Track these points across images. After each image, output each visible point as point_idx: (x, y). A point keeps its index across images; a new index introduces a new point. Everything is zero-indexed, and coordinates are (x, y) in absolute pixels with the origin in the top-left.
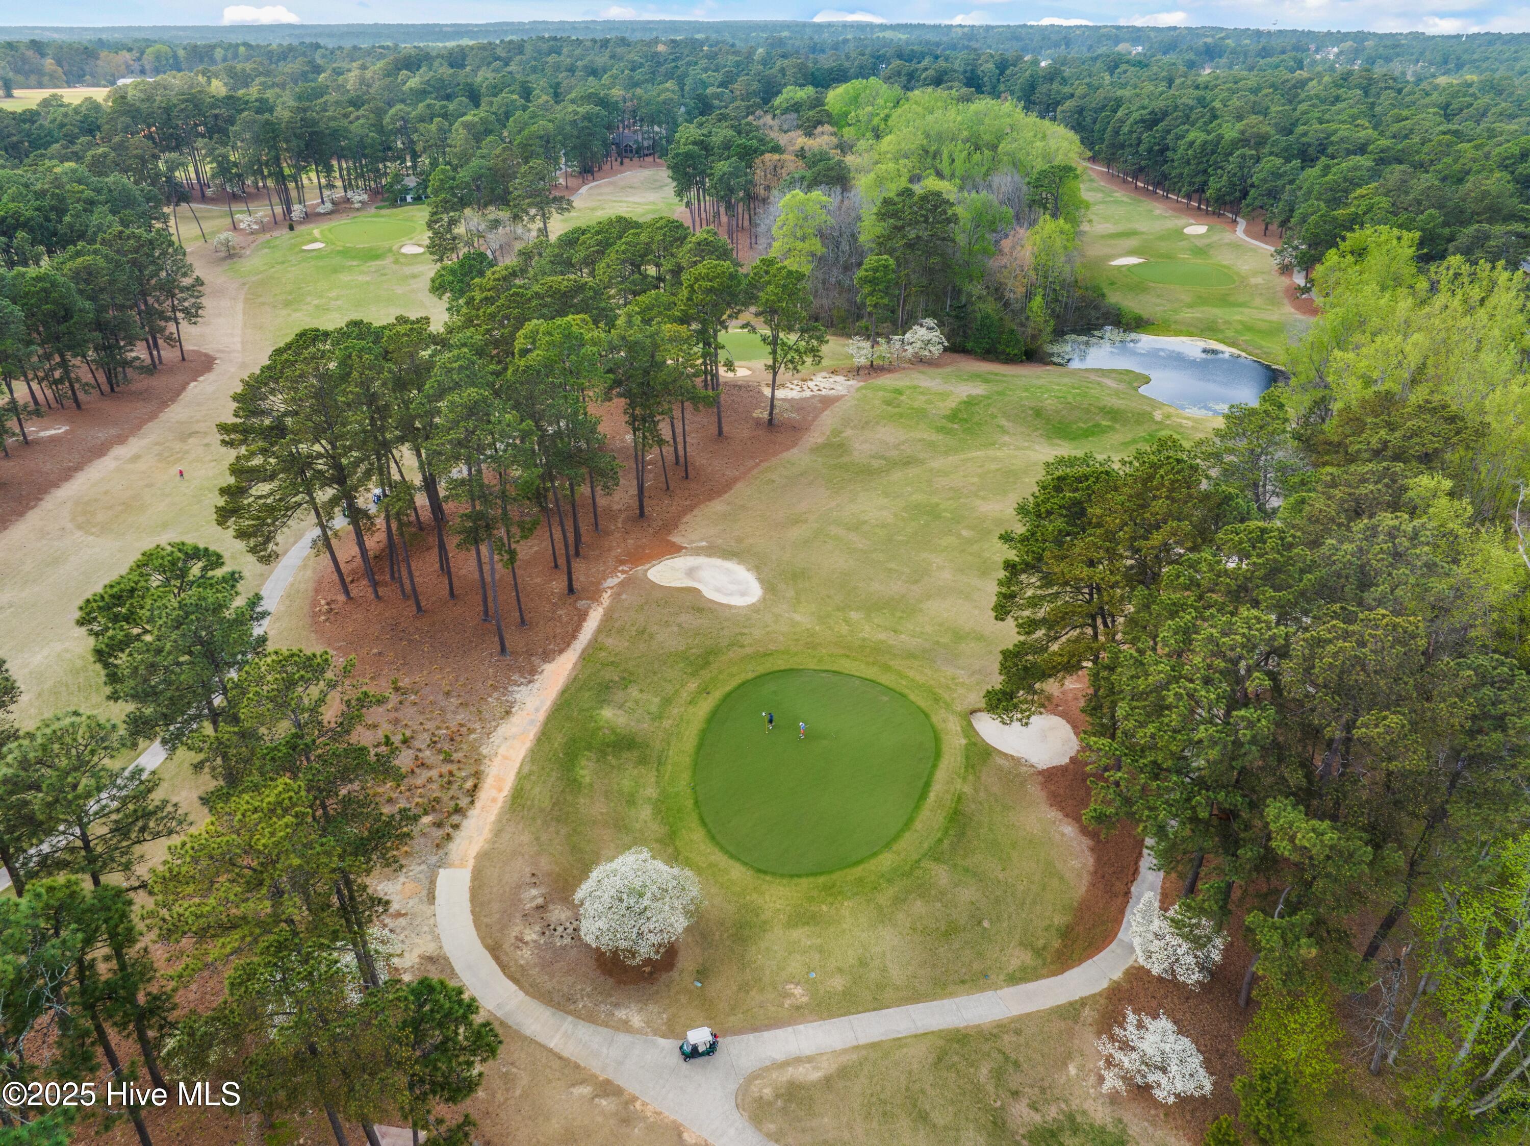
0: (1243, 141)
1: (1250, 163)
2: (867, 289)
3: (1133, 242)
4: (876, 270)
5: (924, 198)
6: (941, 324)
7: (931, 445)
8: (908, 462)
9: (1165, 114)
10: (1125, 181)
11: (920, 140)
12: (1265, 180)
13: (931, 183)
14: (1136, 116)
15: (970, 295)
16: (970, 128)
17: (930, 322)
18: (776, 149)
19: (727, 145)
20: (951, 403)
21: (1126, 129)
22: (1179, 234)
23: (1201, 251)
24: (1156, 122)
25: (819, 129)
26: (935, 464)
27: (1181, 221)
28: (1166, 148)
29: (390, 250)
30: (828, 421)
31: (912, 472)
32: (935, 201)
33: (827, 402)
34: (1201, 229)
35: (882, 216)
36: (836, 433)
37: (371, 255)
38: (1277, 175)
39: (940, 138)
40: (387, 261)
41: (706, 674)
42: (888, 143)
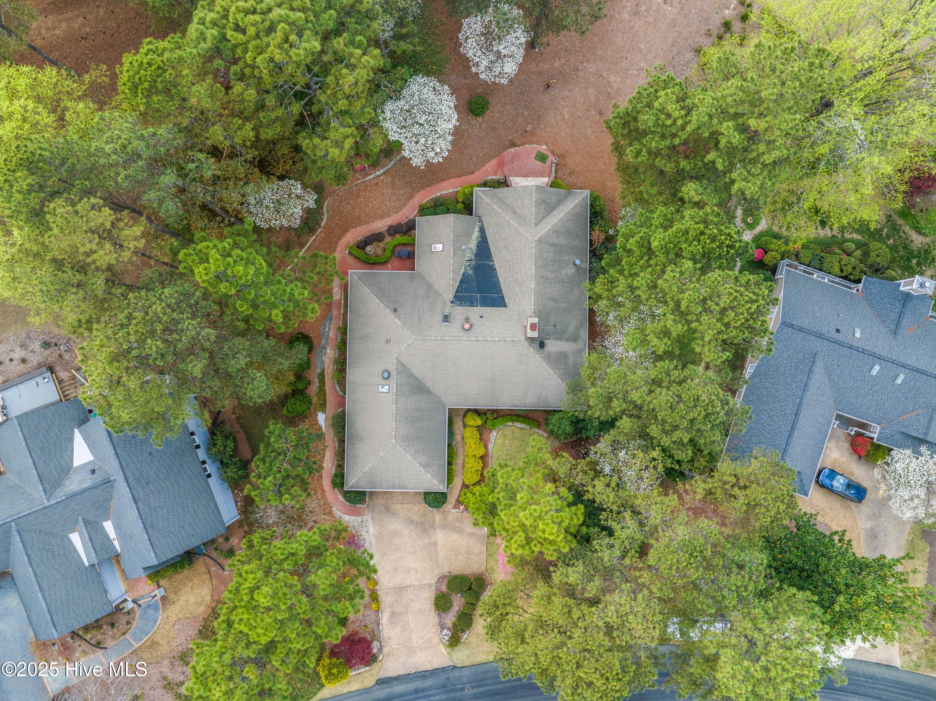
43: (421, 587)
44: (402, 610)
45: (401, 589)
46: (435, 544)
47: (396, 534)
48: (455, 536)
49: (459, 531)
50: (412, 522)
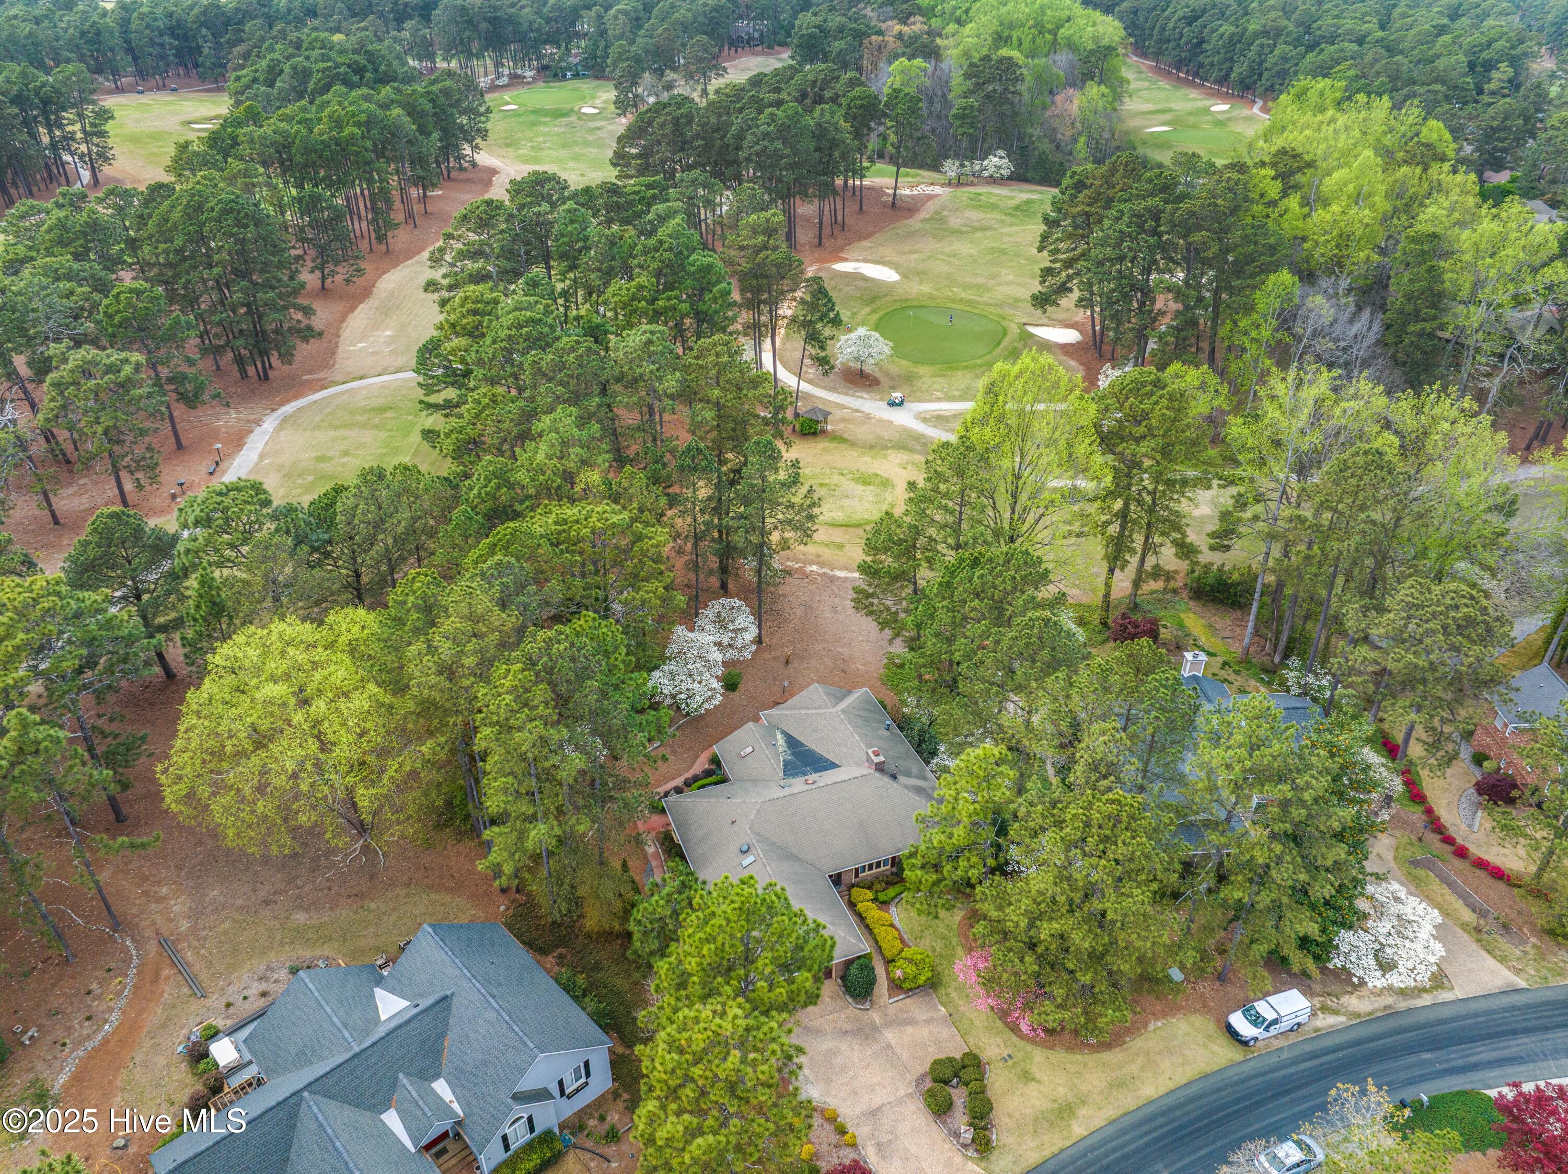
0: (1265, 33)
1: (1267, 50)
2: (958, 123)
3: (1167, 117)
4: (965, 109)
5: (1001, 61)
6: (1008, 156)
7: (1002, 222)
8: (985, 229)
9: (1204, 11)
10: (1170, 73)
11: (995, 26)
12: (1276, 64)
13: (1004, 52)
14: (1180, 13)
15: (1031, 136)
16: (1035, 19)
17: (1001, 153)
18: (880, 33)
19: (841, 30)
20: (1016, 202)
21: (1171, 25)
22: (1207, 111)
23: (1220, 123)
24: (1196, 18)
25: (912, 19)
26: (1004, 231)
27: (1207, 103)
28: (1202, 41)
29: (572, 110)
30: (931, 206)
31: (988, 233)
32: (1008, 65)
33: (930, 197)
34: (1225, 107)
35: (967, 76)
36: (937, 213)
37: (558, 114)
38: (1285, 59)
39: (1011, 26)
40: (573, 118)
41: (874, 306)
42: (969, 28)
43: (900, 1101)
44: (889, 1137)
45: (874, 1113)
46: (889, 1046)
47: (833, 1053)
48: (910, 1029)
49: (911, 1022)
50: (846, 1033)
